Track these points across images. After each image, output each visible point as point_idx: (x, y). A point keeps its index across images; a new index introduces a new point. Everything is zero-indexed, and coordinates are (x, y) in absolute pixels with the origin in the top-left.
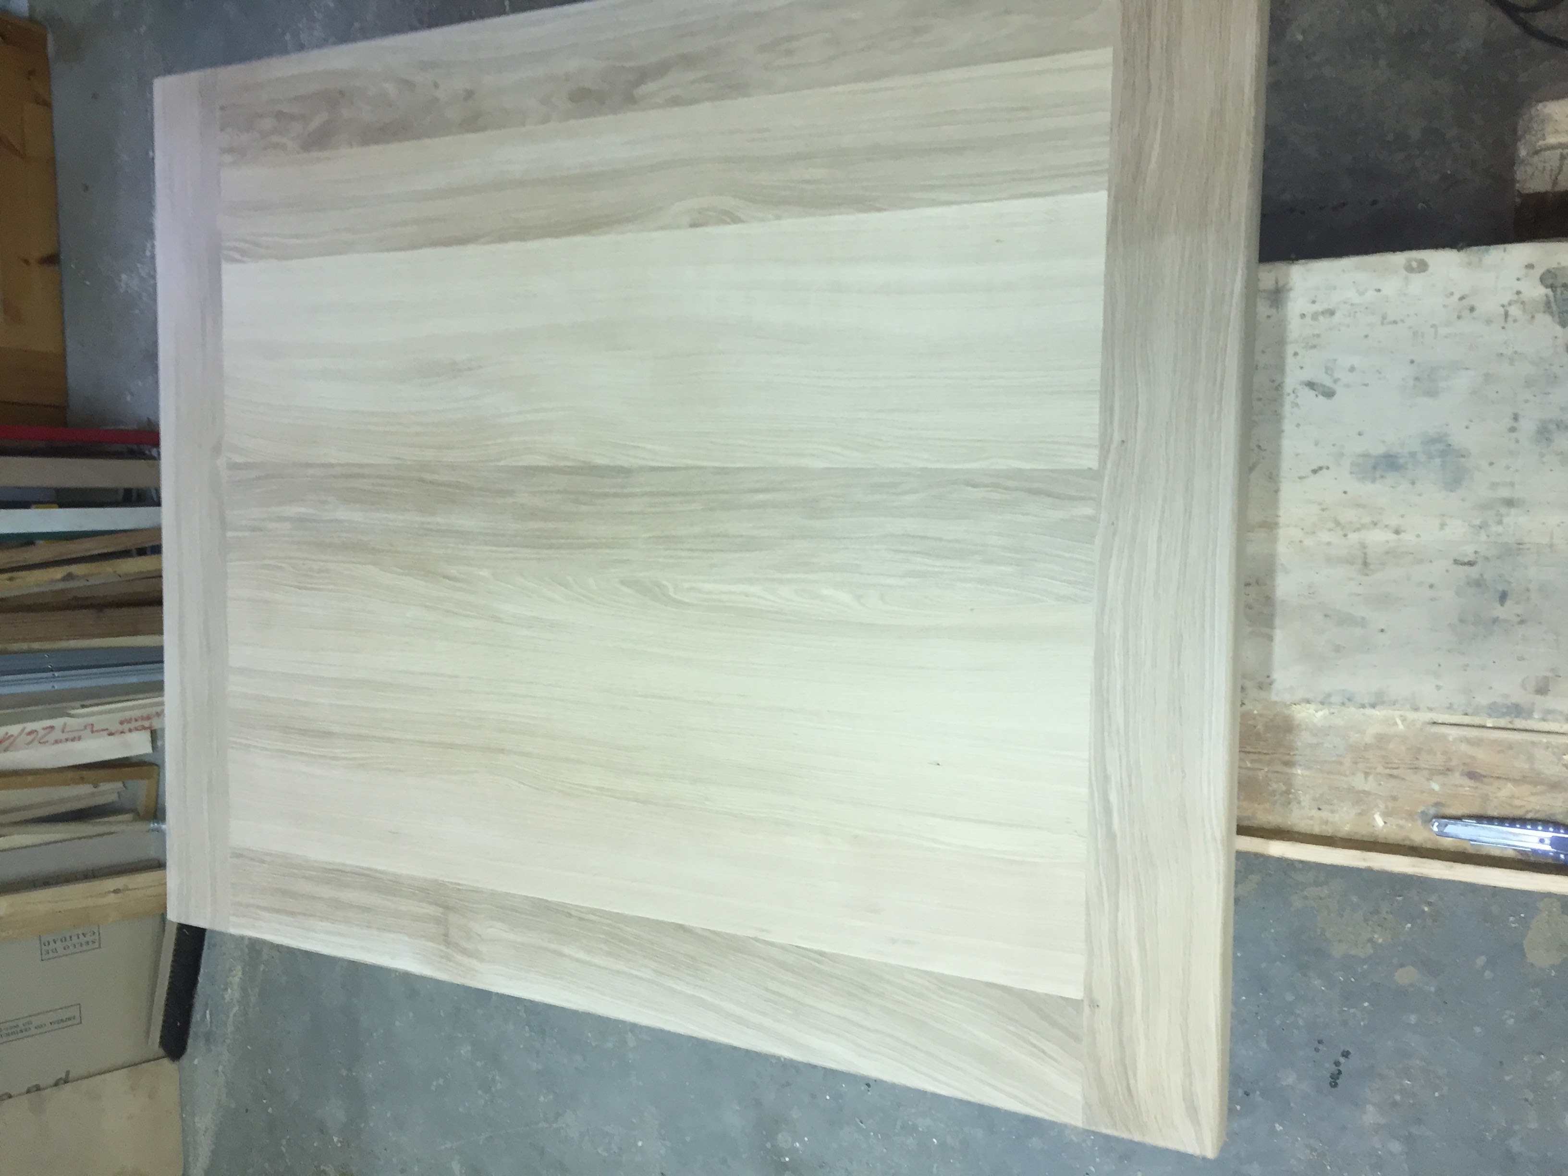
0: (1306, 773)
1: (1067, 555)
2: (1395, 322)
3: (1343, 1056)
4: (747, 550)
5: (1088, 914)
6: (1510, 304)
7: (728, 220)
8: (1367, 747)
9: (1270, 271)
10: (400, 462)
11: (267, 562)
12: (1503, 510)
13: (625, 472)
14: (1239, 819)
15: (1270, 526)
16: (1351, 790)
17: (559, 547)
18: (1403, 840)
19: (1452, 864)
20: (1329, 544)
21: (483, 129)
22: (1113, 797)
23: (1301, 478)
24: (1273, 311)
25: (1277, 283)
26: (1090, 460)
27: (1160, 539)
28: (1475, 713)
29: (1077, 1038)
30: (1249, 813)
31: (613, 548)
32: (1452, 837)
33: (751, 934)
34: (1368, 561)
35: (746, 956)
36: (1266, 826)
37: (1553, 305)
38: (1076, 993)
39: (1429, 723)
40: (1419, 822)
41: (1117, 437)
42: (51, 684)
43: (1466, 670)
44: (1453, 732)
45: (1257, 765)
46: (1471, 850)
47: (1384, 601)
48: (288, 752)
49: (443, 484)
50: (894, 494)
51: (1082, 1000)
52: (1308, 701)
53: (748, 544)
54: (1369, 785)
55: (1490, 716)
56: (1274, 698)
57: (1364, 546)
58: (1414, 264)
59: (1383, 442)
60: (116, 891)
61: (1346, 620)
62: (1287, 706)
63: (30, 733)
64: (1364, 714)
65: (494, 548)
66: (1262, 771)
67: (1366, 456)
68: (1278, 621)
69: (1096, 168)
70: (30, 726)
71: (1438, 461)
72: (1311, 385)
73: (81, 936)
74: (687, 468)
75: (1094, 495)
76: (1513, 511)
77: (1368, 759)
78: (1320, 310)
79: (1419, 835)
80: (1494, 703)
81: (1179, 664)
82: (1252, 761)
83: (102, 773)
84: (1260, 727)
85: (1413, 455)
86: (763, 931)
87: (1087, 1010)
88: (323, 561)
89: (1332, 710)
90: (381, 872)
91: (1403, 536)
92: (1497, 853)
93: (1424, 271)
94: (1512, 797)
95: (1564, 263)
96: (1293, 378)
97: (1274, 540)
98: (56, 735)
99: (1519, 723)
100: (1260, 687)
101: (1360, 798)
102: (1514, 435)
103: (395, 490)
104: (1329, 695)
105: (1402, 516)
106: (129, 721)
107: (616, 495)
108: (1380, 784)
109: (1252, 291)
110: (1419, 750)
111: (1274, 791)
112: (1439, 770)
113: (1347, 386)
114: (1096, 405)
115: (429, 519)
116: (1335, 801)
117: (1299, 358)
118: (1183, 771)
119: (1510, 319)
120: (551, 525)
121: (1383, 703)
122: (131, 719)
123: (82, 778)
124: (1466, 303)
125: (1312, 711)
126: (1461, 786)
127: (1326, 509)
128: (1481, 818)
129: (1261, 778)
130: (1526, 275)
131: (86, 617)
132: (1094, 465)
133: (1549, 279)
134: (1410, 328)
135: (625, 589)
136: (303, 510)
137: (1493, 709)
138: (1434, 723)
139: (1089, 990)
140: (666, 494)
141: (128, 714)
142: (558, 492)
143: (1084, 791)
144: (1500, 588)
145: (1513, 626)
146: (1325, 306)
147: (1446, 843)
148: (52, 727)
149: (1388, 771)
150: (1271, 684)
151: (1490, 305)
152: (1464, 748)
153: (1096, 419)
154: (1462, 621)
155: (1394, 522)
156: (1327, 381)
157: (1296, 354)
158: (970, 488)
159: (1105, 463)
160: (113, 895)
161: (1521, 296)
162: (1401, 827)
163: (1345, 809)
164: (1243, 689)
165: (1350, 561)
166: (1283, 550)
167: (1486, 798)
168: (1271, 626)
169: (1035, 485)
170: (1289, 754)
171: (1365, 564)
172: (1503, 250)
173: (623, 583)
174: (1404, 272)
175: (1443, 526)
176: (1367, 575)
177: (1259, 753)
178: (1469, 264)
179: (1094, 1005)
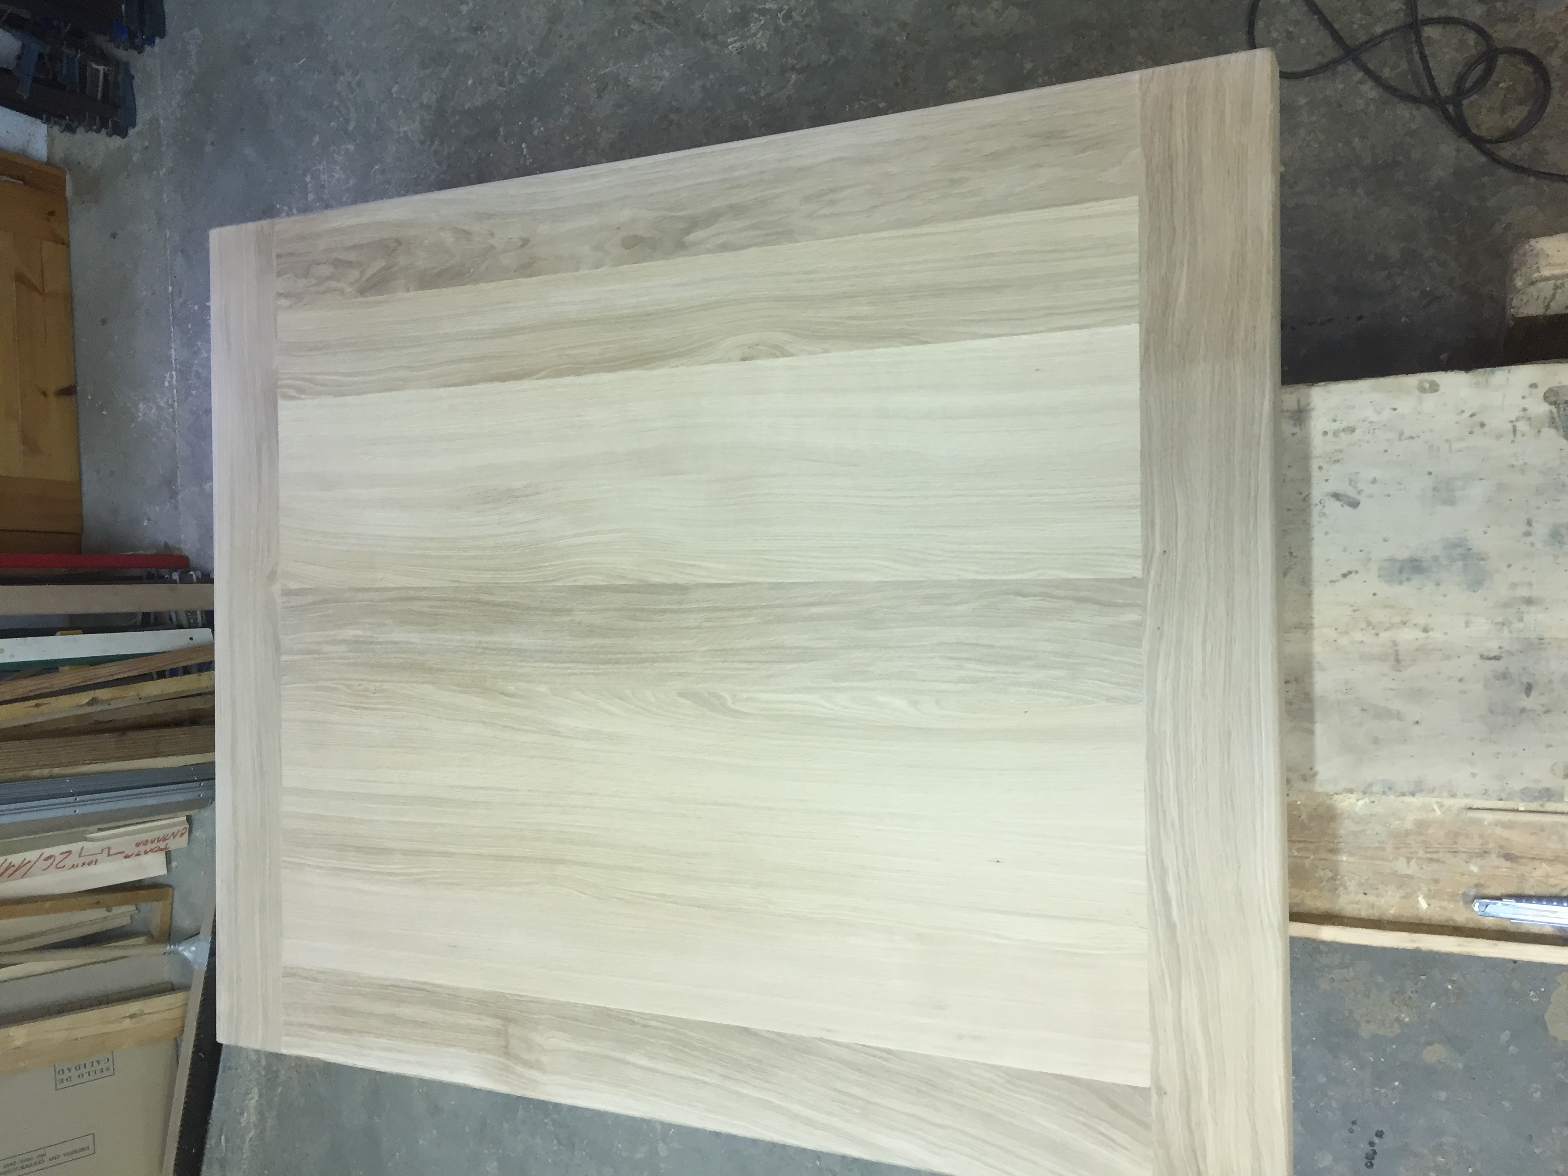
0: (1352, 859)
1: (1115, 658)
2: (1412, 438)
3: (1377, 1135)
4: (802, 661)
5: (1152, 1003)
6: (1517, 420)
7: (778, 353)
8: (1407, 833)
9: (1291, 393)
10: (457, 584)
11: (321, 684)
12: (1524, 608)
13: (683, 589)
14: (1291, 906)
15: (1306, 627)
16: (1395, 874)
17: (617, 662)
18: (1447, 921)
19: (1495, 942)
20: (1362, 642)
21: (539, 273)
22: (1172, 889)
23: (1331, 582)
24: (1296, 430)
25: (1299, 404)
26: (1135, 569)
27: (1204, 642)
28: (1510, 798)
29: (1147, 1127)
30: (1298, 900)
31: (670, 662)
32: (1493, 917)
33: (817, 1034)
34: (1400, 657)
35: (813, 1057)
36: (1314, 912)
37: (1557, 420)
38: (1143, 1081)
39: (1465, 809)
40: (1461, 903)
41: (1158, 549)
42: (73, 809)
43: (1497, 758)
44: (1488, 817)
45: (1303, 854)
46: (1512, 929)
47: (1417, 694)
48: (344, 870)
49: (500, 605)
50: (946, 604)
51: (1150, 1088)
52: (1351, 791)
53: (802, 655)
54: (1412, 869)
55: (1523, 800)
56: (1318, 789)
57: (1395, 644)
58: (1427, 385)
59: (1408, 547)
60: (131, 1017)
61: (1383, 714)
62: (1330, 796)
63: (46, 859)
64: (1402, 802)
65: (552, 665)
66: (1309, 859)
67: (1392, 560)
68: (1318, 716)
69: (1128, 303)
70: (48, 852)
71: (1460, 564)
72: (1337, 496)
73: (95, 1064)
74: (743, 584)
75: (1140, 602)
76: (1533, 609)
77: (1410, 844)
78: (1341, 428)
79: (1461, 916)
80: (1526, 788)
81: (1229, 757)
82: (1299, 850)
83: (119, 895)
84: (1304, 816)
85: (1436, 559)
86: (829, 1031)
87: (1155, 1098)
88: (379, 682)
89: (1372, 799)
90: (440, 986)
91: (1431, 633)
92: (1535, 930)
93: (1436, 391)
94: (1548, 876)
95: (1564, 383)
96: (1319, 490)
97: (1310, 640)
98: (73, 859)
99: (1550, 806)
100: (1305, 779)
101: (1402, 881)
102: (1528, 539)
103: (451, 611)
104: (1370, 785)
105: (1430, 615)
106: (145, 843)
107: (672, 611)
108: (1422, 868)
109: (1278, 411)
110: (1457, 834)
111: (1321, 878)
112: (1478, 853)
113: (1370, 496)
114: (1138, 519)
115: (486, 638)
116: (1380, 886)
117: (1323, 471)
118: (1238, 862)
119: (1518, 434)
120: (608, 641)
121: (1421, 791)
122: (147, 841)
123: (98, 903)
124: (1476, 419)
125: (1353, 800)
126: (1498, 867)
127: (1358, 610)
128: (1519, 897)
129: (1307, 865)
130: (1531, 394)
131: (107, 741)
132: (1139, 574)
133: (1552, 396)
134: (1426, 443)
135: (682, 700)
136: (360, 633)
137: (1526, 794)
138: (1470, 808)
139: (1156, 1078)
140: (723, 609)
141: (144, 837)
142: (615, 609)
143: (1143, 883)
144: (1525, 680)
145: (1539, 715)
146: (1345, 424)
147: (1488, 922)
148: (70, 852)
149: (1429, 855)
150: (1315, 775)
151: (1499, 421)
152: (1499, 831)
153: (1138, 531)
154: (1491, 712)
155: (1422, 621)
156: (1351, 493)
157: (1320, 468)
158: (1019, 598)
159: (1148, 571)
160: (128, 1020)
161: (1527, 412)
162: (1445, 909)
163: (1390, 893)
164: (1288, 781)
165: (1382, 658)
166: (1317, 648)
167: (1522, 878)
168: (1312, 721)
169: (1083, 594)
170: (1333, 842)
171: (1398, 661)
172: (1507, 371)
173: (681, 695)
174: (1417, 393)
175: (1467, 624)
176: (1400, 671)
177: (1305, 842)
178: (1477, 384)
179: (1161, 1092)
